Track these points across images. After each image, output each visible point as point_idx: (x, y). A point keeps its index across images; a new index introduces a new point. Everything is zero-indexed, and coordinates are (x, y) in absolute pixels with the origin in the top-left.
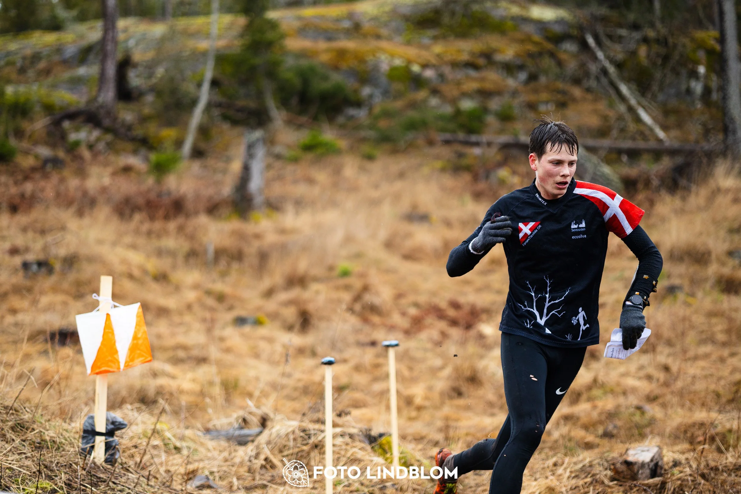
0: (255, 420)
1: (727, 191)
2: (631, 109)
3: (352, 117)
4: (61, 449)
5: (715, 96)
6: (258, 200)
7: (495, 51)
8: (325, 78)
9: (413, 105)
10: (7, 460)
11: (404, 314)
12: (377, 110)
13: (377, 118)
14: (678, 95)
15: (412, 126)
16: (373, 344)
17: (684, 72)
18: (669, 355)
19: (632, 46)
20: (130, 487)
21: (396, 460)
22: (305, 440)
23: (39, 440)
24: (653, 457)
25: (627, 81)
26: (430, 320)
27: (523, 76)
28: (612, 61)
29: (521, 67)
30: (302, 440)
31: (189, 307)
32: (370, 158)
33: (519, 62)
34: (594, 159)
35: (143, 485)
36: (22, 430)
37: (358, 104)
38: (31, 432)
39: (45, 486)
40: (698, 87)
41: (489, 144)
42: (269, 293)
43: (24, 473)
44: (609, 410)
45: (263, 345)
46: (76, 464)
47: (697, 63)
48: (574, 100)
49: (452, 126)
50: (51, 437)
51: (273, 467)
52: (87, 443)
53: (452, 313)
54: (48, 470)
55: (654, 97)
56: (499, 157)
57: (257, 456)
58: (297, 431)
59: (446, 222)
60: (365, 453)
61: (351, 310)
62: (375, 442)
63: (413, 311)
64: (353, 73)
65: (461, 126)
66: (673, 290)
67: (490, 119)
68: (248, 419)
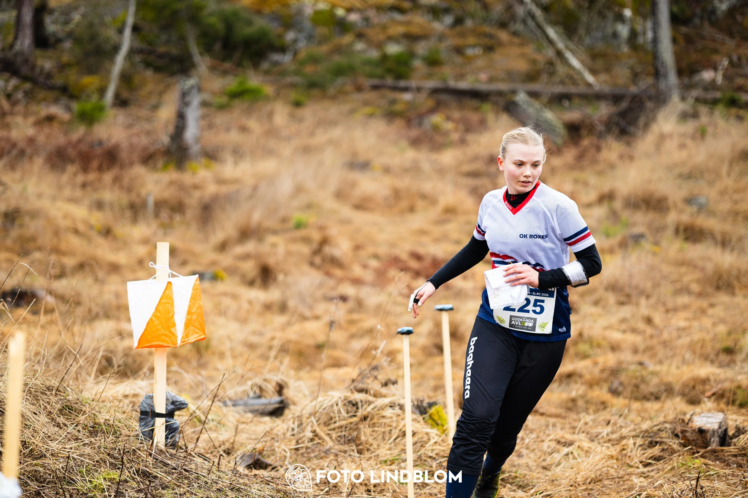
0: (270, 388)
1: (671, 136)
2: (559, 54)
3: (276, 64)
4: (118, 433)
5: (641, 40)
6: (195, 149)
8: (249, 23)
9: (338, 50)
10: (65, 448)
11: (365, 266)
12: (302, 55)
13: (303, 63)
14: (604, 38)
15: (339, 72)
16: (344, 299)
17: (610, 15)
18: (649, 306)
20: (204, 474)
23: (92, 424)
24: (721, 423)
25: (554, 23)
26: (393, 273)
27: (449, 20)
28: (538, 4)
29: (447, 11)
31: (141, 262)
32: (298, 104)
33: (444, 5)
34: (537, 104)
35: (215, 472)
36: (70, 412)
37: (282, 49)
38: (83, 415)
39: (112, 476)
40: (624, 31)
41: (419, 90)
42: (223, 247)
43: (87, 463)
44: (611, 367)
45: (227, 301)
46: (140, 450)
47: (623, 6)
48: (501, 44)
49: (379, 71)
50: (106, 420)
52: (146, 425)
53: (414, 264)
54: (111, 458)
55: (580, 41)
56: (430, 103)
58: (341, 403)
59: (387, 170)
60: (417, 425)
61: (312, 264)
62: (426, 413)
63: (374, 263)
64: (276, 17)
65: (389, 71)
66: (637, 238)
67: (417, 63)
68: (263, 387)
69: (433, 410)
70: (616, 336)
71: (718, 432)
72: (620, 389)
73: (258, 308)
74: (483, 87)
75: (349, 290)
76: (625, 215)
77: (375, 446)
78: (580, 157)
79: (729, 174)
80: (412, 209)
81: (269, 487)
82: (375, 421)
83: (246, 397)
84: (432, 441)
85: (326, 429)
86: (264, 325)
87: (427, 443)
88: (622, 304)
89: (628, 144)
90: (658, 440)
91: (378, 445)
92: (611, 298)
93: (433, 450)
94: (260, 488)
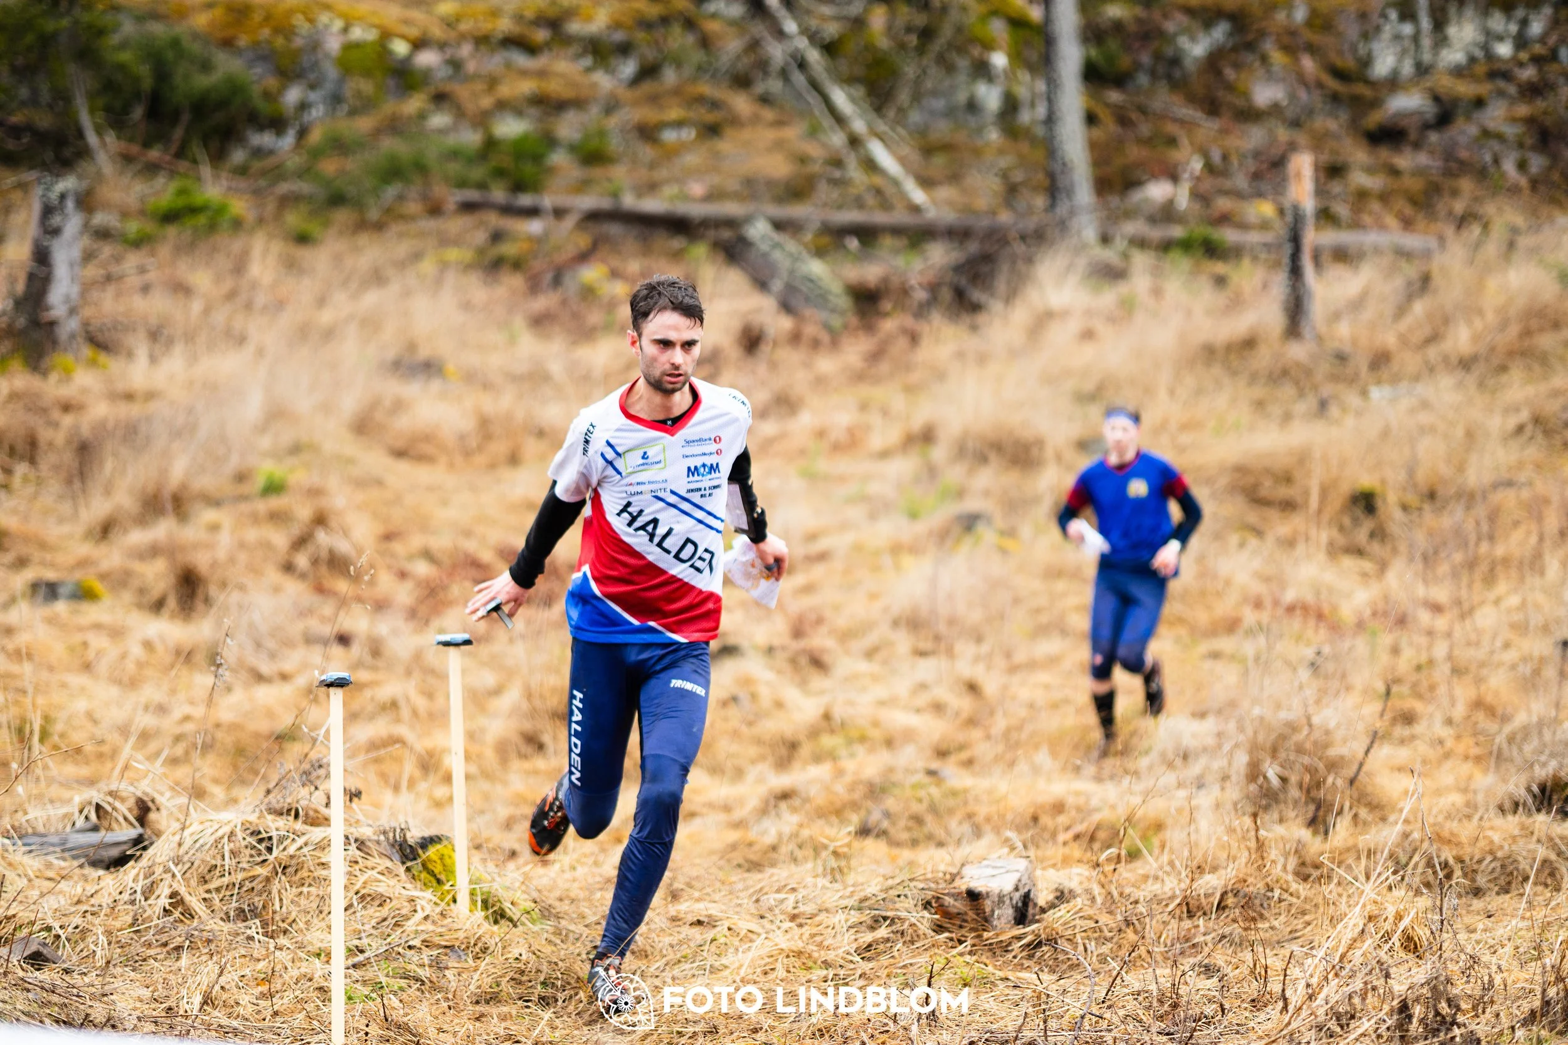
0: (123, 809)
1: (1064, 314)
2: (854, 141)
3: (259, 153)
5: (1025, 117)
6: (70, 326)
7: (570, 13)
8: (206, 66)
9: (394, 126)
11: (403, 575)
12: (316, 136)
13: (316, 154)
14: (950, 112)
15: (393, 172)
16: (344, 640)
17: (963, 63)
18: (977, 659)
19: (855, 9)
21: (463, 898)
22: (259, 855)
24: (1019, 881)
25: (848, 81)
27: (628, 68)
28: (813, 37)
29: (624, 49)
30: (252, 856)
32: (303, 239)
33: (619, 36)
34: (790, 245)
37: (277, 124)
40: (991, 97)
41: (559, 213)
42: (105, 530)
44: (869, 780)
45: (98, 642)
47: (989, 46)
48: (735, 121)
49: (477, 173)
51: (189, 914)
55: (900, 116)
56: (583, 241)
57: (149, 891)
58: (240, 835)
59: (473, 378)
60: (392, 882)
61: (288, 568)
62: (415, 859)
63: (422, 569)
64: (264, 55)
65: (500, 173)
66: (970, 523)
67: (559, 158)
68: (109, 809)
69: (432, 852)
70: (900, 719)
71: (1011, 899)
72: (885, 824)
73: (163, 655)
74: (696, 210)
75: (358, 622)
76: (954, 474)
77: (302, 925)
78: (875, 356)
79: (1172, 392)
80: (514, 459)
81: (31, 996)
82: (304, 873)
83: (68, 829)
84: (420, 915)
85: (201, 889)
86: (173, 692)
87: (409, 919)
88: (922, 654)
89: (974, 328)
90: (889, 914)
91: (307, 923)
92: (903, 642)
93: (416, 932)
94: (7, 998)
